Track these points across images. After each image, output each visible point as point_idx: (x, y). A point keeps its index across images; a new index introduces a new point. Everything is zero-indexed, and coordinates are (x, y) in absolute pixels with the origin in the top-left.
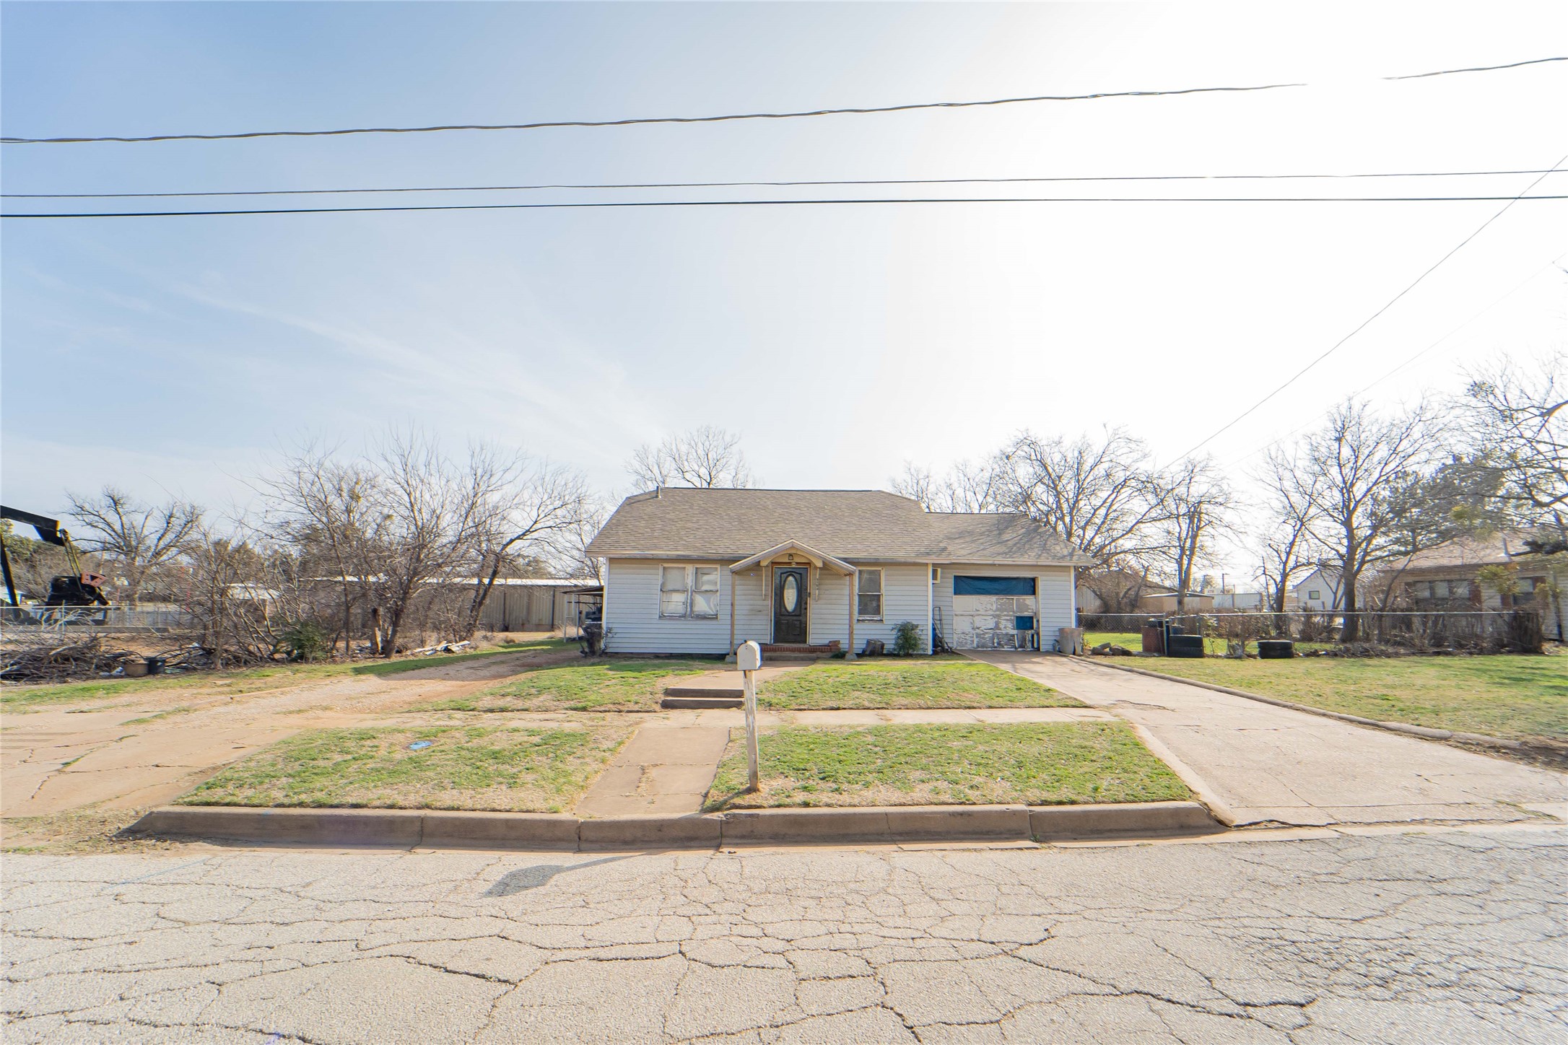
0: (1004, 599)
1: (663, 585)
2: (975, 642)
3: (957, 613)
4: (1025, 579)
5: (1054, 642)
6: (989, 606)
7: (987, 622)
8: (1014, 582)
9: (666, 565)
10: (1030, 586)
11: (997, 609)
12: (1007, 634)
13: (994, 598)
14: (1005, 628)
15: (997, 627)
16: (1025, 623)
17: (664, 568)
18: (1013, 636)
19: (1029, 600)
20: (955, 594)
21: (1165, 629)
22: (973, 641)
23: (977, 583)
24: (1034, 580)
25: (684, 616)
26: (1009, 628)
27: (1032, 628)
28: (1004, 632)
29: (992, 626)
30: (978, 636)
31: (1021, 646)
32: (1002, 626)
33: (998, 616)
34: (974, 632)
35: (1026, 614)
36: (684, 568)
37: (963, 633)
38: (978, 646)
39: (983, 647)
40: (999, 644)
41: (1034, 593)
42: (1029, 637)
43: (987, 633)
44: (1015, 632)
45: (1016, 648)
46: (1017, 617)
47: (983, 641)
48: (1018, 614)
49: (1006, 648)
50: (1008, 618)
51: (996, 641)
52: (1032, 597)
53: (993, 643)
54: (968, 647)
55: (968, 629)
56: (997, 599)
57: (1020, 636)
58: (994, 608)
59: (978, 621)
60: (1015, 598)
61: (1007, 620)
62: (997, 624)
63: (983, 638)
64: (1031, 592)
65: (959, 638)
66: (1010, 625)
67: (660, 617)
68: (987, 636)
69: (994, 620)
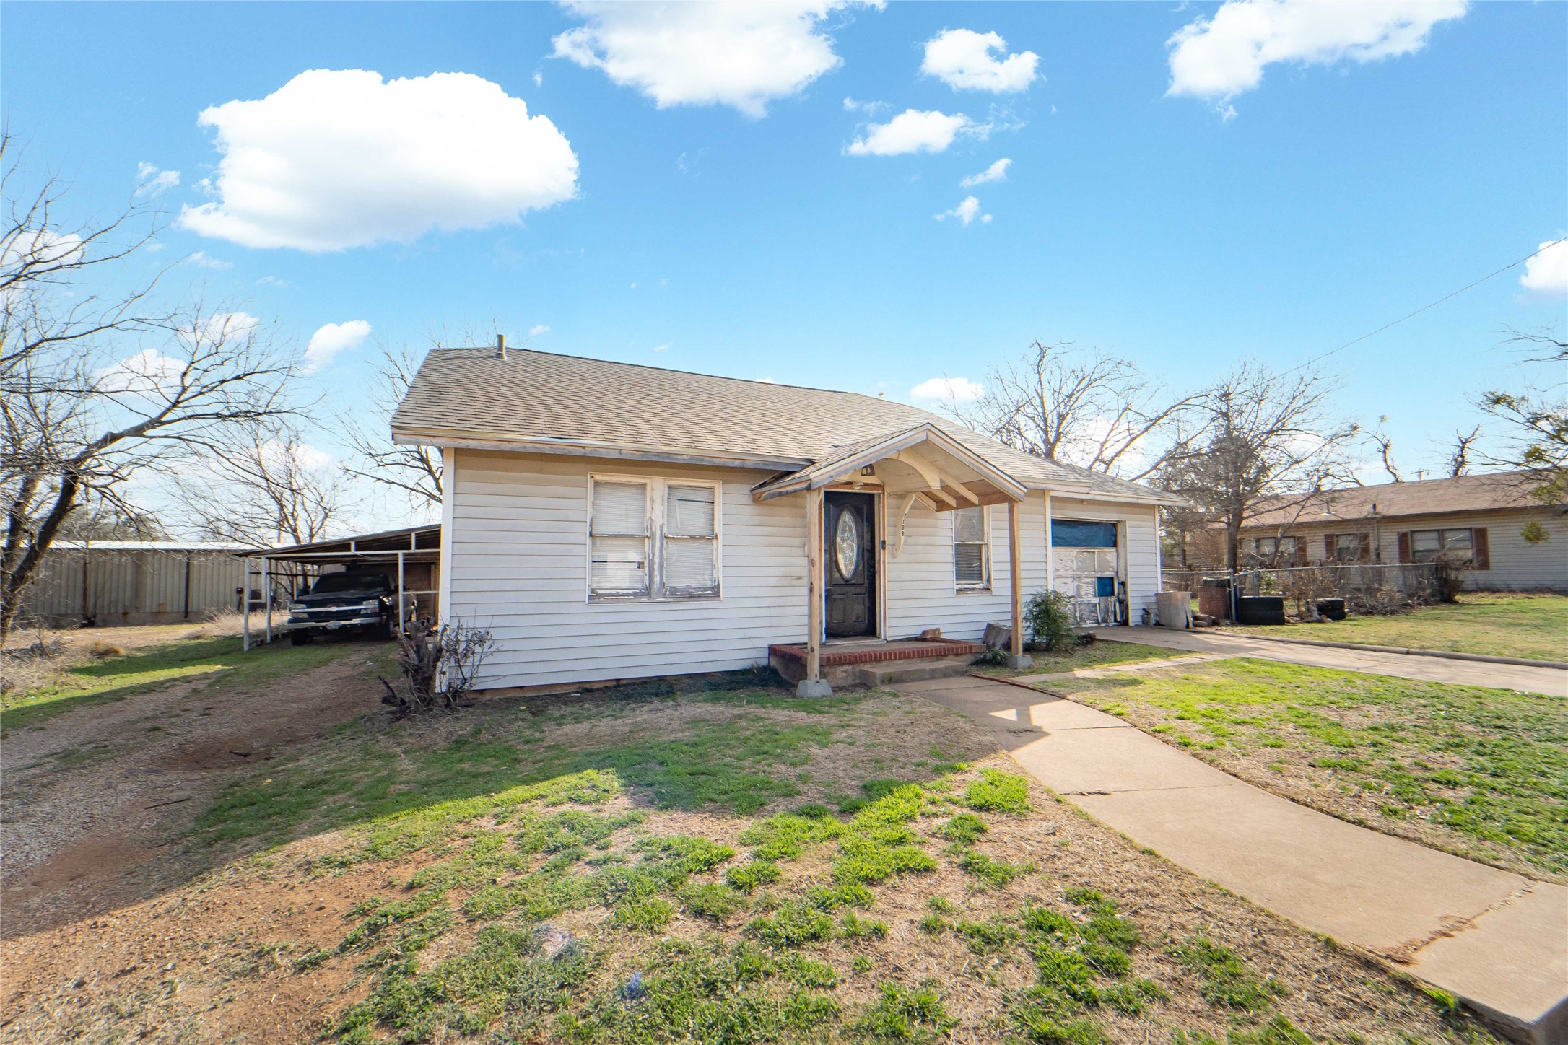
0: (1085, 553)
1: (594, 523)
4: (1105, 524)
5: (1143, 612)
6: (1069, 564)
7: (1068, 586)
8: (1095, 528)
9: (600, 477)
10: (1112, 534)
11: (1079, 569)
12: (1088, 604)
13: (1074, 551)
14: (1087, 594)
15: (1079, 593)
16: (1106, 586)
17: (597, 484)
18: (1095, 605)
19: (1110, 553)
21: (1232, 589)
24: (1120, 525)
25: (647, 592)
26: (1090, 594)
27: (1113, 594)
28: (1086, 601)
29: (1073, 590)
31: (1104, 620)
32: (1083, 593)
33: (1079, 578)
35: (1106, 574)
36: (643, 486)
40: (1081, 618)
41: (1115, 545)
42: (1111, 607)
44: (1096, 600)
45: (1098, 624)
46: (1099, 579)
48: (1099, 574)
49: (1089, 624)
50: (1089, 580)
51: (1077, 614)
52: (1113, 550)
53: (1076, 618)
56: (1078, 553)
57: (1102, 606)
58: (1075, 565)
60: (1096, 551)
61: (1089, 583)
62: (1078, 589)
64: (1112, 542)
66: (1091, 591)
67: (591, 597)
69: (1076, 583)
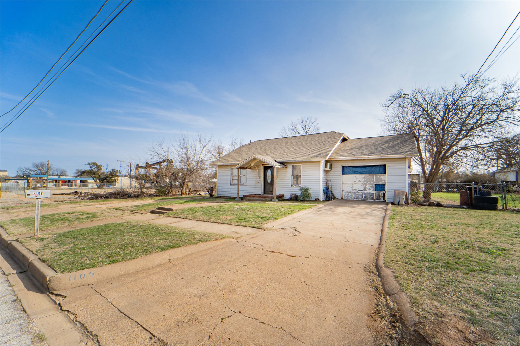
0: (368, 176)
1: (232, 174)
2: (353, 196)
3: (345, 183)
4: (380, 166)
6: (361, 180)
7: (360, 187)
8: (374, 168)
9: (232, 167)
10: (383, 169)
11: (365, 181)
12: (370, 193)
13: (363, 176)
14: (369, 190)
15: (365, 189)
16: (380, 187)
17: (232, 169)
18: (373, 194)
19: (382, 176)
20: (343, 174)
21: (473, 192)
22: (352, 196)
23: (355, 169)
24: (385, 166)
25: (237, 184)
26: (371, 190)
27: (384, 190)
28: (368, 192)
29: (362, 188)
30: (355, 193)
31: (377, 199)
32: (367, 189)
33: (365, 184)
34: (353, 192)
35: (380, 183)
37: (347, 192)
38: (355, 198)
39: (357, 198)
40: (365, 197)
41: (385, 173)
42: (382, 195)
43: (359, 192)
44: (374, 192)
45: (374, 200)
46: (376, 185)
47: (357, 196)
48: (376, 183)
49: (369, 200)
50: (371, 185)
51: (364, 196)
52: (384, 175)
53: (362, 197)
54: (350, 198)
55: (350, 190)
56: (365, 176)
57: (377, 194)
58: (363, 180)
59: (355, 187)
60: (375, 175)
61: (370, 186)
62: (365, 188)
63: (357, 195)
64: (384, 172)
65: (345, 194)
66: (371, 189)
67: (231, 185)
68: (359, 193)
69: (363, 186)
